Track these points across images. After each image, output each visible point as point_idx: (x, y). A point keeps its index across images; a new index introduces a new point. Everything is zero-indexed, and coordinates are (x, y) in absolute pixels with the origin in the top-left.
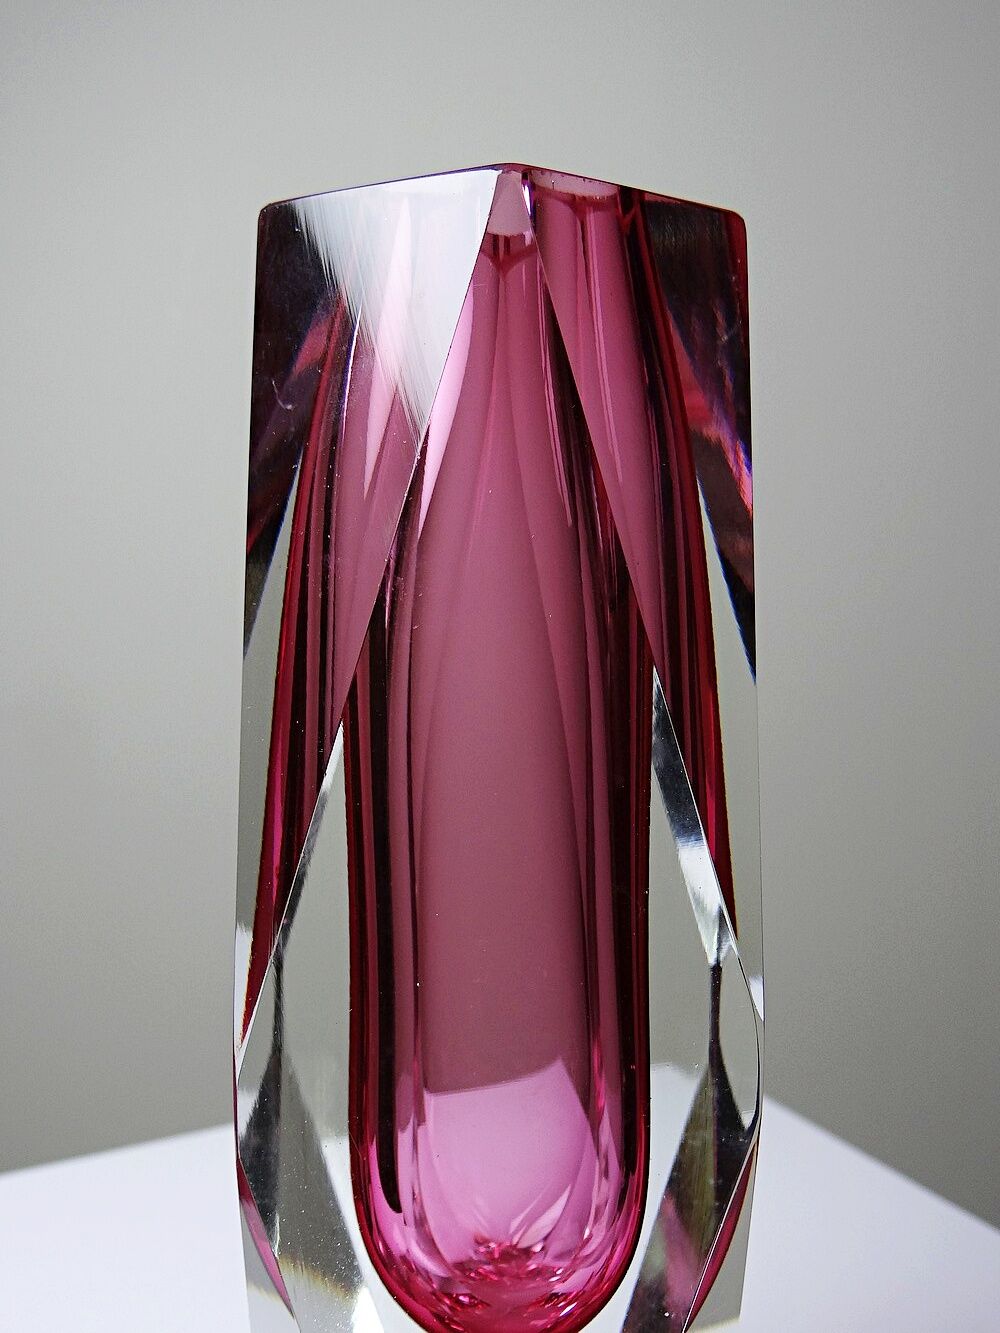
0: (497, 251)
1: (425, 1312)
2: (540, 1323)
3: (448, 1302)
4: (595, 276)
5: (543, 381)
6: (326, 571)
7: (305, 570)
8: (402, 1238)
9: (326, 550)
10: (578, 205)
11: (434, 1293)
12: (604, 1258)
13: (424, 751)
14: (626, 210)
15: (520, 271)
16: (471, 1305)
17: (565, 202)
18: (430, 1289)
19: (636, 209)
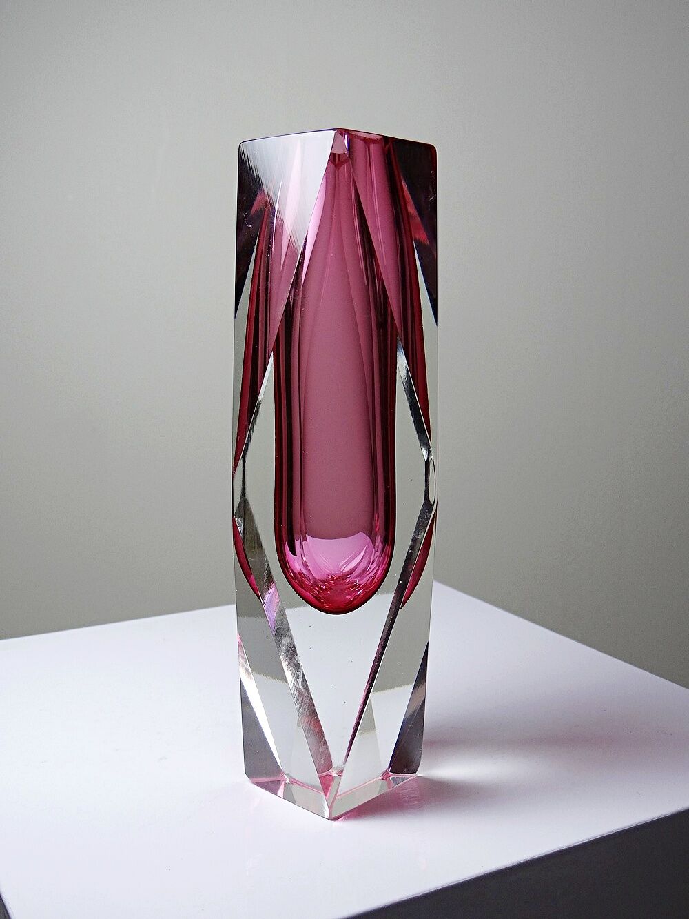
0: (335, 159)
1: (309, 594)
2: (349, 597)
3: (318, 589)
4: (374, 173)
5: (354, 218)
6: (267, 289)
7: (258, 290)
8: (296, 565)
9: (267, 280)
10: (367, 141)
11: (311, 586)
12: (375, 571)
13: (305, 369)
14: (386, 144)
15: (344, 168)
16: (326, 590)
17: (361, 140)
18: (310, 584)
19: (390, 144)
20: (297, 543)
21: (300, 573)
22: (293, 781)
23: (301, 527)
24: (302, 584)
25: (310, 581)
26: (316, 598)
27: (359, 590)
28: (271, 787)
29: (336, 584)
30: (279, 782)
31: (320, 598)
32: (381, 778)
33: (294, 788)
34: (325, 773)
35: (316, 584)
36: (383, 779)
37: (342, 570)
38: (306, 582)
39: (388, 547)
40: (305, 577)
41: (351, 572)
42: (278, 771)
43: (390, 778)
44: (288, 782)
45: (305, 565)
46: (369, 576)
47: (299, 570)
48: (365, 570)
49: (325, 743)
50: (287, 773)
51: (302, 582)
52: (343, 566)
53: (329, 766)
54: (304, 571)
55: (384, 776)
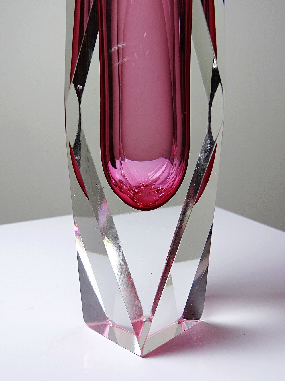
1: (126, 197)
2: (154, 198)
3: (132, 192)
8: (117, 175)
12: (174, 179)
16: (138, 192)
18: (127, 189)
20: (117, 162)
21: (120, 181)
22: (115, 325)
23: (120, 152)
24: (121, 189)
25: (126, 186)
26: (131, 199)
27: (162, 193)
28: (100, 330)
29: (145, 189)
30: (105, 326)
31: (134, 198)
32: (177, 322)
33: (116, 330)
34: (138, 320)
35: (131, 188)
36: (178, 323)
37: (149, 179)
38: (124, 187)
39: (183, 164)
40: (123, 183)
41: (155, 181)
42: (105, 318)
43: (184, 322)
44: (111, 325)
45: (124, 176)
46: (169, 183)
47: (119, 179)
48: (166, 179)
49: (138, 299)
50: (110, 320)
51: (122, 187)
52: (150, 176)
53: (141, 314)
54: (122, 180)
55: (180, 322)
